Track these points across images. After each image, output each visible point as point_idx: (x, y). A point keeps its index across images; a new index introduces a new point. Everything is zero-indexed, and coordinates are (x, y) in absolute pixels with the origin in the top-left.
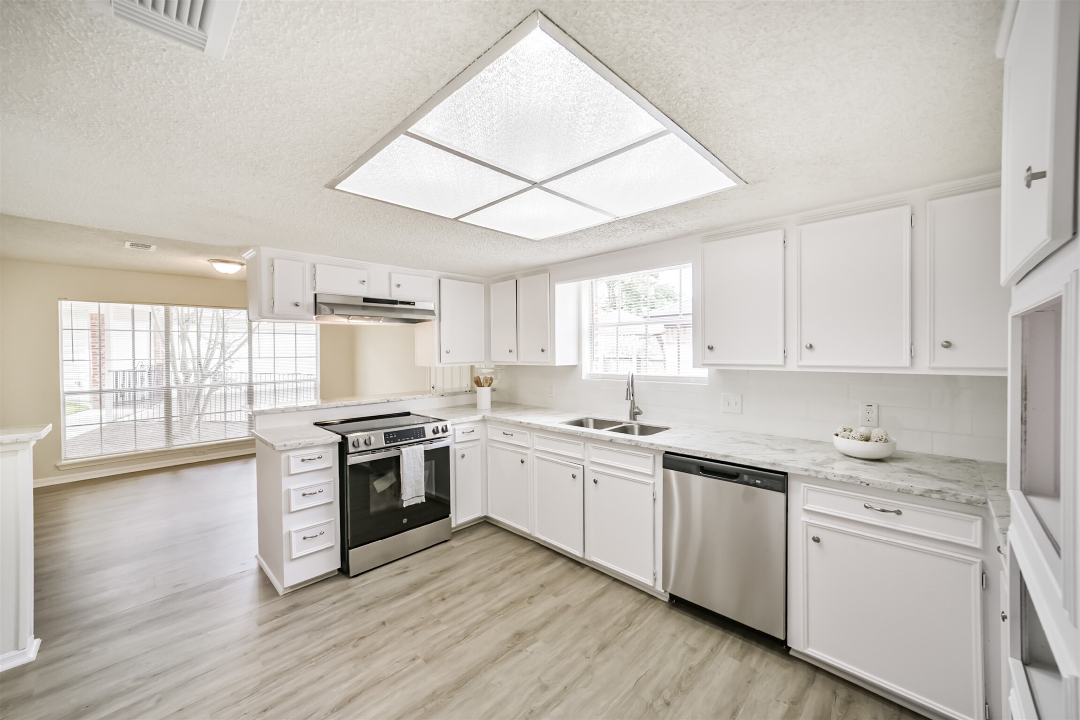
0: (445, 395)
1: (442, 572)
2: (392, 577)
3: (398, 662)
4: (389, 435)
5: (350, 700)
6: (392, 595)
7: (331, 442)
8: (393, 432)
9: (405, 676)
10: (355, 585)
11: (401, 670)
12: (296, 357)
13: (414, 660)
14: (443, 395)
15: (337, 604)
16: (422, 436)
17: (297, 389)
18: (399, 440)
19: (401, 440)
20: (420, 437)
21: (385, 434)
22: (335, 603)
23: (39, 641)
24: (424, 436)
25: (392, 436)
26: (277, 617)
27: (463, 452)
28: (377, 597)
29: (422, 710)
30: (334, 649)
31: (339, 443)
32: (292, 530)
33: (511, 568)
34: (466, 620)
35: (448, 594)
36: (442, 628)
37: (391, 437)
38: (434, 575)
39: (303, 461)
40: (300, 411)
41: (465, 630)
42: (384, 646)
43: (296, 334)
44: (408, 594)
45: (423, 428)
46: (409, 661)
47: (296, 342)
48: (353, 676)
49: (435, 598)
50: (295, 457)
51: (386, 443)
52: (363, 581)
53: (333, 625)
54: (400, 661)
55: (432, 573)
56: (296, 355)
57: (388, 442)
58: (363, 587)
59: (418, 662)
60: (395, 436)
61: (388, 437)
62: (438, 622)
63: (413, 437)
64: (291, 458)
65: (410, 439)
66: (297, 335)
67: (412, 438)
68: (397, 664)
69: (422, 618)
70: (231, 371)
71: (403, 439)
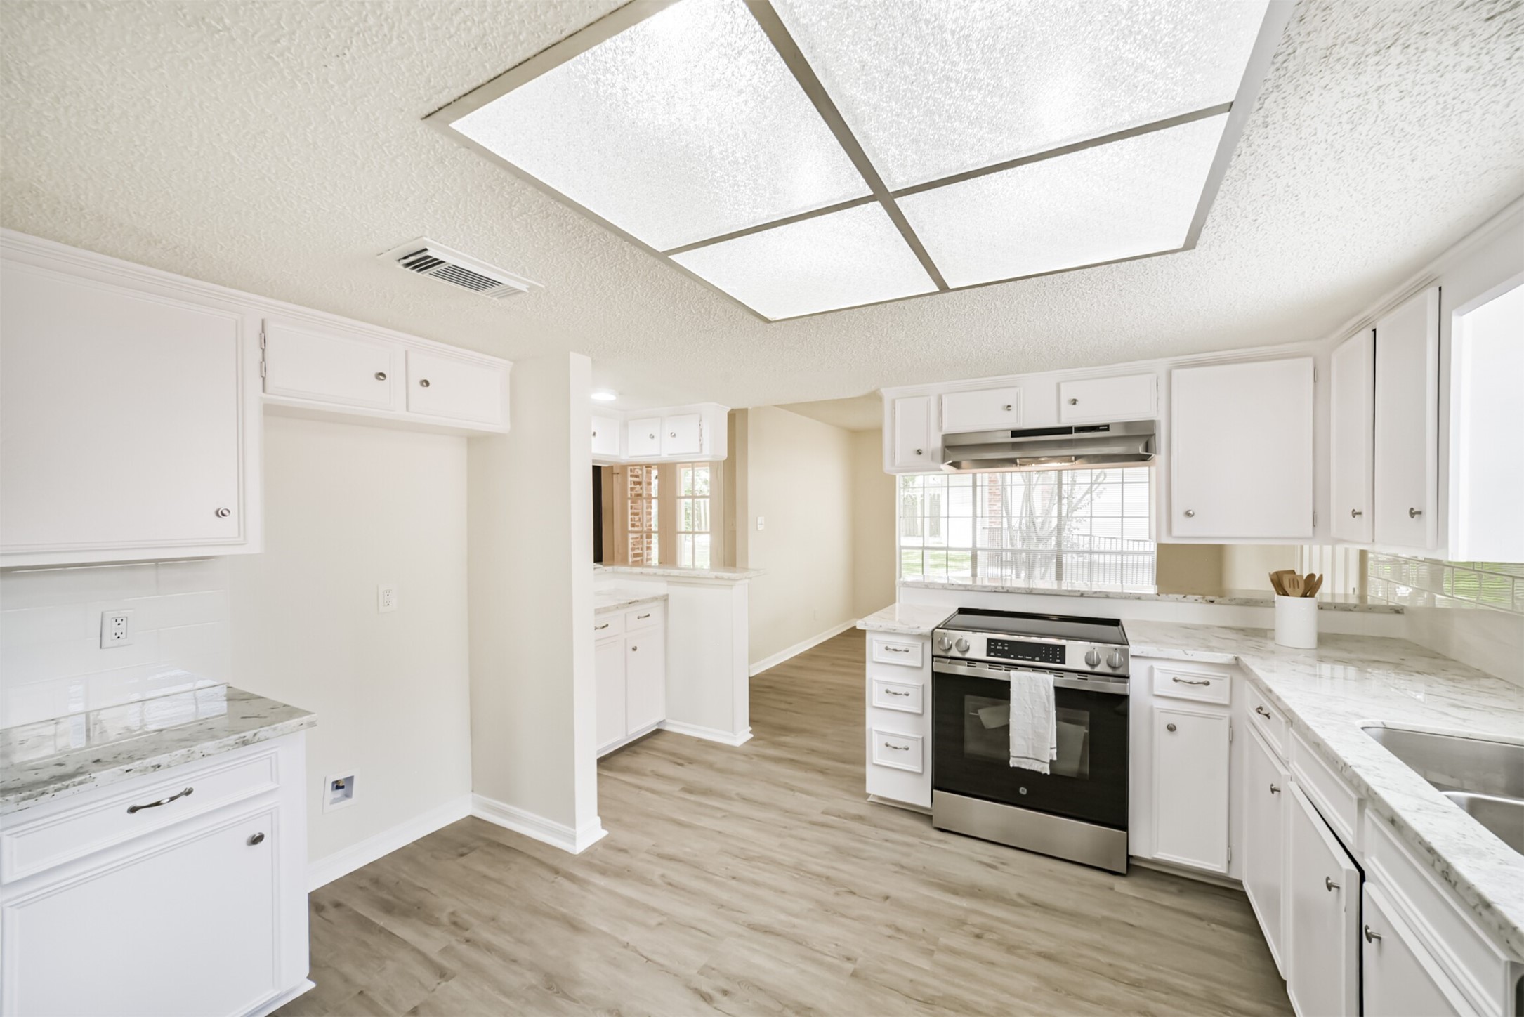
1: (1036, 904)
2: (972, 859)
3: (837, 945)
4: (997, 645)
5: (766, 931)
6: (940, 880)
7: (917, 633)
8: (1003, 642)
9: (821, 964)
10: (928, 838)
11: (826, 955)
12: (1122, 517)
13: (849, 959)
15: (888, 844)
16: (1058, 660)
17: (1122, 563)
18: (1012, 656)
19: (1016, 658)
20: (1054, 662)
21: (989, 641)
22: (887, 841)
23: (752, 736)
24: (1063, 662)
25: (1001, 648)
26: (839, 816)
27: (1173, 720)
28: (924, 867)
29: (778, 1007)
30: (824, 879)
31: (931, 637)
32: (874, 728)
33: (1156, 1000)
34: (959, 986)
35: (995, 937)
36: (923, 963)
37: (998, 647)
38: (1020, 900)
39: (887, 648)
41: (938, 994)
42: (853, 919)
43: (1123, 483)
44: (955, 892)
45: (1063, 648)
46: (843, 956)
47: (1122, 495)
48: (796, 916)
49: (974, 925)
50: (878, 641)
51: (988, 655)
52: (940, 841)
53: (854, 859)
54: (839, 946)
55: (1020, 895)
56: (1122, 514)
57: (992, 654)
58: (931, 846)
59: (850, 967)
60: (1006, 648)
61: (992, 646)
62: (930, 953)
63: (1040, 658)
64: (874, 641)
65: (1033, 660)
66: (1124, 485)
67: (1037, 659)
68: (834, 946)
69: (924, 930)
70: (1075, 532)
71: (1019, 657)
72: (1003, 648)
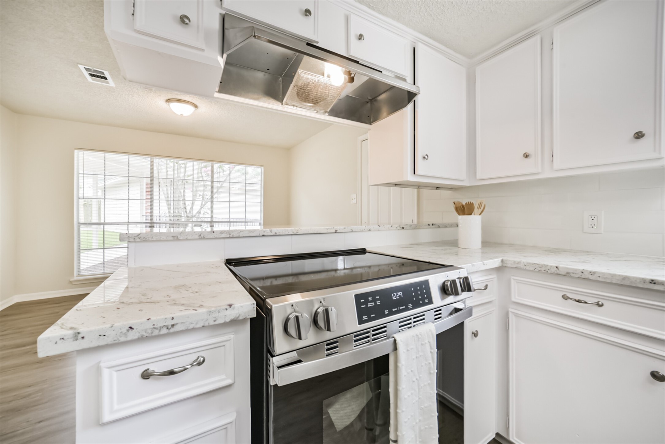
0: (405, 227)
4: (367, 302)
8: (373, 293)
14: (403, 228)
16: (427, 300)
20: (424, 303)
21: (358, 297)
24: (430, 301)
25: (371, 305)
31: (252, 319)
37: (368, 305)
39: (146, 375)
40: (204, 238)
50: (119, 368)
51: (361, 322)
57: (365, 318)
60: (378, 303)
61: (363, 305)
64: (106, 373)
65: (407, 309)
67: (410, 306)
71: (394, 310)
72: (375, 303)
